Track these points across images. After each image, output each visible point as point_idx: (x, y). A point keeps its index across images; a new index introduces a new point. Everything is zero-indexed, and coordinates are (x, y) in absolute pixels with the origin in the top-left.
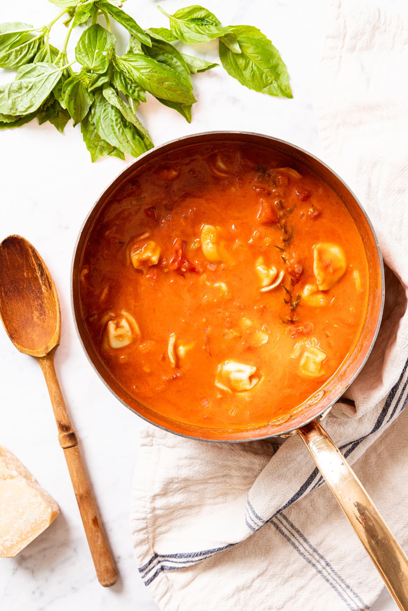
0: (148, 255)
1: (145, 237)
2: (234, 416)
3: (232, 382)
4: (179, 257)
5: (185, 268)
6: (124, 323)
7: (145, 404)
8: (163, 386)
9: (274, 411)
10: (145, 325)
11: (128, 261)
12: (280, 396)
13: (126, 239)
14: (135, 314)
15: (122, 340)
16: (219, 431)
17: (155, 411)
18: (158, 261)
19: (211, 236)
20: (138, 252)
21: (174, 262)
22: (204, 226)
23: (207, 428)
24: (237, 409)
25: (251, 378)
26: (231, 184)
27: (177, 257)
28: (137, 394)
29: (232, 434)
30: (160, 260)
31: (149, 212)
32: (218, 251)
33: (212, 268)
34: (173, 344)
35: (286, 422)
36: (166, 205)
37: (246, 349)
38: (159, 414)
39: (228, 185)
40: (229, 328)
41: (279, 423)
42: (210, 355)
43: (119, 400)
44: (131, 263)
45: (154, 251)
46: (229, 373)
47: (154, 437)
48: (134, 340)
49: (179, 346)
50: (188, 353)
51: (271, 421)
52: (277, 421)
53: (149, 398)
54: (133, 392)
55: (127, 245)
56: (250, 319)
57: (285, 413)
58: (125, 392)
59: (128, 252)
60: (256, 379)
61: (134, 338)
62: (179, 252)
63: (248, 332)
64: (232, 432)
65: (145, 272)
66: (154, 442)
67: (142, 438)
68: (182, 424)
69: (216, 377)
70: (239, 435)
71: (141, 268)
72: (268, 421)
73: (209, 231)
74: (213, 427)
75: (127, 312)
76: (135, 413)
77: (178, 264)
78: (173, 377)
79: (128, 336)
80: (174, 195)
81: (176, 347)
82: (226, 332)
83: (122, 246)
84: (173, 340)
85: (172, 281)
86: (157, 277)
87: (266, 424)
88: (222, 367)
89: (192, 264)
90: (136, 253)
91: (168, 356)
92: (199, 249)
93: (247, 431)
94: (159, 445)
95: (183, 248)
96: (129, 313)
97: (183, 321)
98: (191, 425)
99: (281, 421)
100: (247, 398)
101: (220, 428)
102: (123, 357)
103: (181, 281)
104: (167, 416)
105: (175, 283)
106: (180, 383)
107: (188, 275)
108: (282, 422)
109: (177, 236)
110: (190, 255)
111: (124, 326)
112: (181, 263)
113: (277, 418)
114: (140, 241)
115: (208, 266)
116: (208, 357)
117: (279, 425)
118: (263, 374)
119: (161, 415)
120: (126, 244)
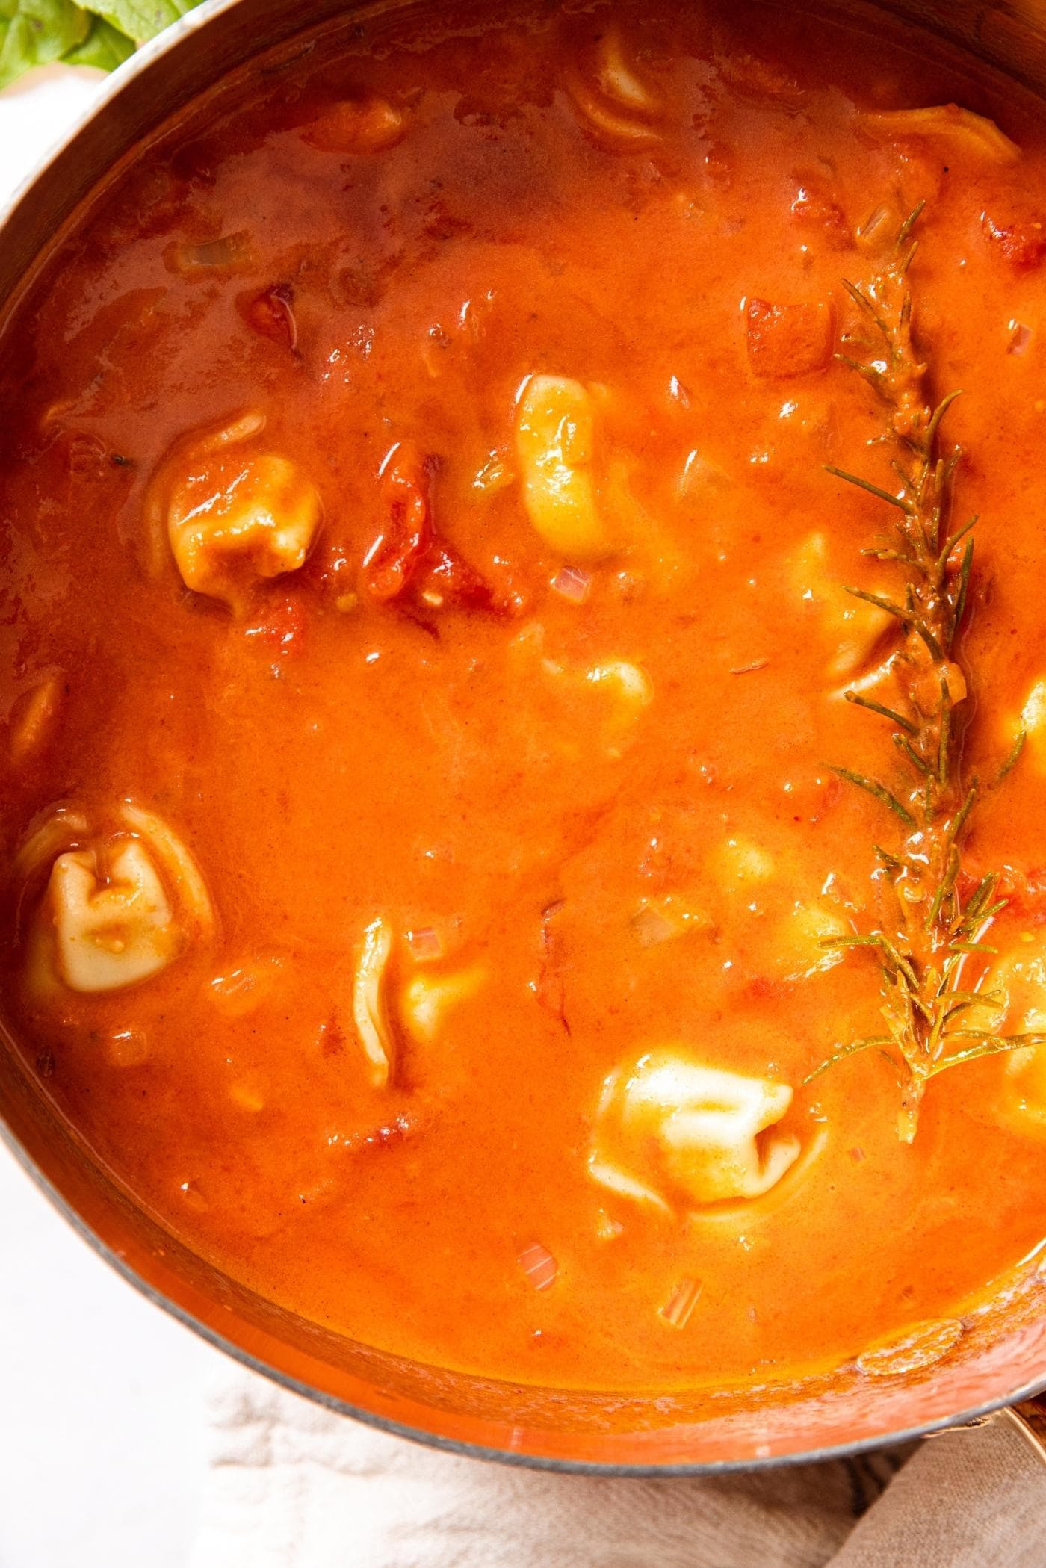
0: (257, 524)
1: (241, 435)
2: (681, 1326)
3: (673, 1161)
4: (407, 537)
5: (441, 590)
6: (132, 864)
7: (234, 1270)
8: (327, 1183)
9: (878, 1300)
10: (240, 876)
11: (157, 556)
12: (908, 1228)
13: (147, 447)
14: (189, 822)
15: (123, 951)
16: (609, 1409)
17: (285, 1306)
18: (307, 552)
19: (565, 431)
20: (207, 506)
21: (383, 559)
22: (530, 381)
23: (546, 1390)
24: (693, 1293)
25: (765, 1139)
26: (673, 175)
27: (399, 533)
28: (197, 1223)
29: (677, 1425)
30: (317, 551)
31: (263, 309)
32: (601, 503)
33: (573, 589)
34: (380, 970)
35: (946, 1361)
36: (346, 275)
37: (744, 992)
38: (309, 1323)
39: (657, 182)
40: (658, 889)
41: (911, 1367)
42: (565, 1024)
43: (106, 1258)
44: (172, 565)
45: (285, 503)
46: (656, 1115)
47: (274, 1421)
48: (180, 952)
49: (409, 979)
50: (454, 1017)
51: (866, 1355)
52: (897, 1354)
53: (259, 1239)
54: (177, 1211)
55: (152, 476)
56: (761, 844)
57: (928, 1311)
58: (136, 1210)
59: (154, 511)
60: (789, 1143)
61: (183, 940)
62: (410, 512)
63: (752, 907)
64: (676, 1411)
65: (239, 608)
66: (278, 1449)
67: (218, 1426)
68: (423, 1373)
69: (594, 1138)
70: (712, 1429)
71: (220, 587)
72: (847, 1355)
73: (559, 408)
74: (576, 1386)
75: (148, 808)
76: (191, 1326)
77: (406, 571)
78: (379, 1135)
79: (152, 929)
80: (386, 225)
81: (392, 986)
82: (643, 908)
83: (125, 482)
84: (380, 950)
85: (373, 656)
86: (301, 635)
87: (841, 1371)
88: (620, 1085)
89: (473, 572)
90: (193, 513)
91: (355, 1034)
92: (511, 496)
93: (750, 1405)
94: (300, 1460)
95: (430, 495)
96: (162, 814)
97: (429, 854)
98: (469, 1377)
99: (918, 1353)
100: (742, 1239)
101: (612, 1389)
102: (127, 1034)
103: (421, 656)
104: (347, 1334)
105: (389, 665)
106: (414, 1167)
107: (455, 626)
108: (925, 1363)
109: (397, 432)
110: (463, 528)
111: (133, 879)
112: (421, 564)
113: (892, 1336)
114: (214, 454)
115: (553, 581)
116: (553, 1035)
117: (913, 1379)
118: (823, 1119)
119: (318, 1327)
120: (146, 467)
